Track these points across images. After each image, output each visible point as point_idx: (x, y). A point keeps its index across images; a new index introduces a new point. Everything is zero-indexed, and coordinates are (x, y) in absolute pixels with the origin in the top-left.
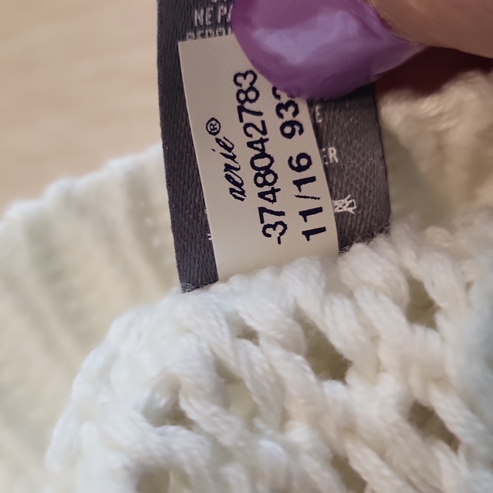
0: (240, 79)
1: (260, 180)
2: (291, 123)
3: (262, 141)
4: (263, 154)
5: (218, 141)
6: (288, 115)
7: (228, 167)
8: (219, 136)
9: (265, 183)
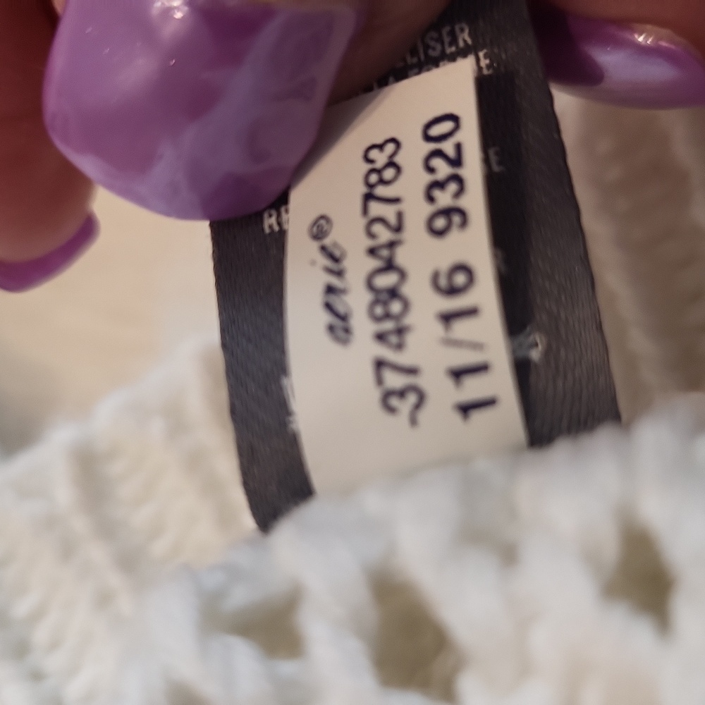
0: (374, 154)
1: (379, 310)
2: (447, 212)
3: (392, 245)
4: (390, 266)
5: (323, 249)
6: (444, 198)
7: (330, 290)
8: (327, 241)
9: (387, 316)
